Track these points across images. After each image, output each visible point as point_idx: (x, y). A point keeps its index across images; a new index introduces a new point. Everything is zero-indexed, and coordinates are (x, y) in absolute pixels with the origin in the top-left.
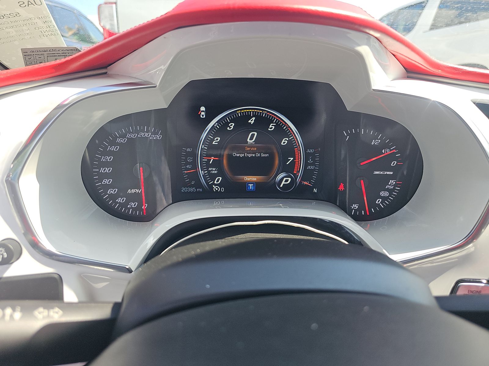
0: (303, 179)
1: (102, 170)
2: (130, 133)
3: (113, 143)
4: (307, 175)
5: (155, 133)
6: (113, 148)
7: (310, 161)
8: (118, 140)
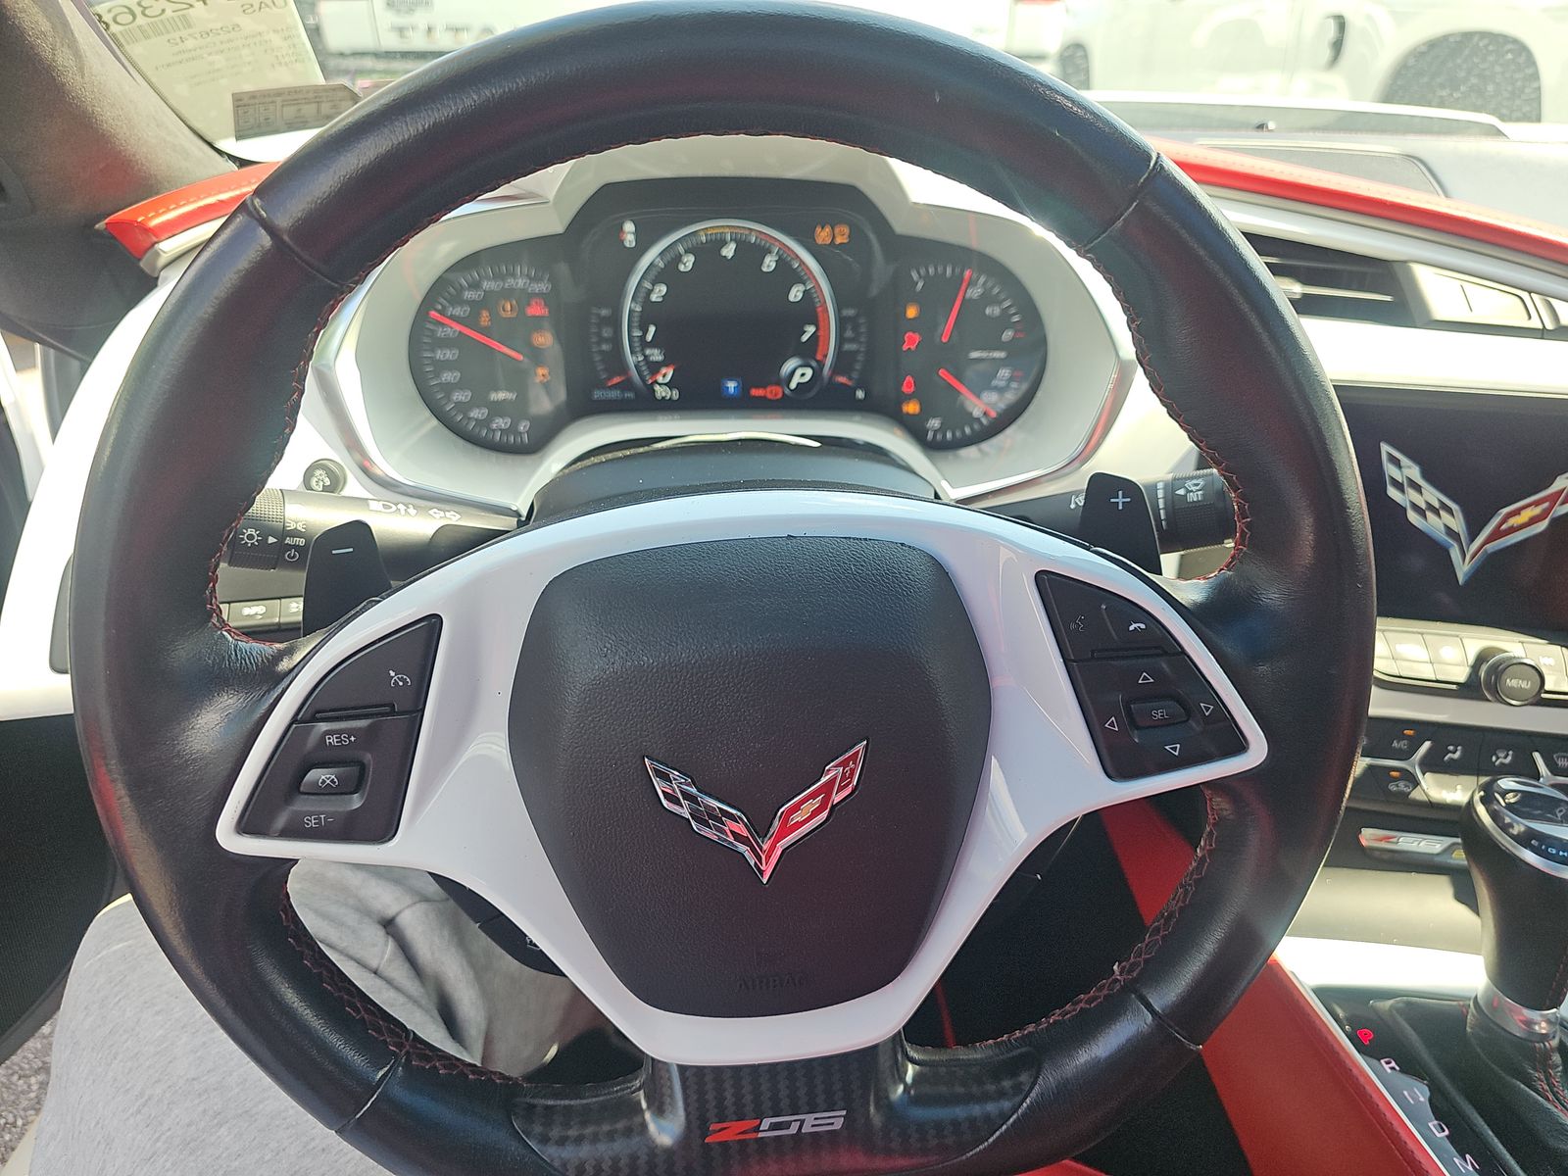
0: (836, 369)
1: (439, 355)
2: (488, 279)
3: (457, 300)
4: (843, 361)
5: (536, 279)
6: (458, 311)
7: (849, 334)
8: (468, 295)
